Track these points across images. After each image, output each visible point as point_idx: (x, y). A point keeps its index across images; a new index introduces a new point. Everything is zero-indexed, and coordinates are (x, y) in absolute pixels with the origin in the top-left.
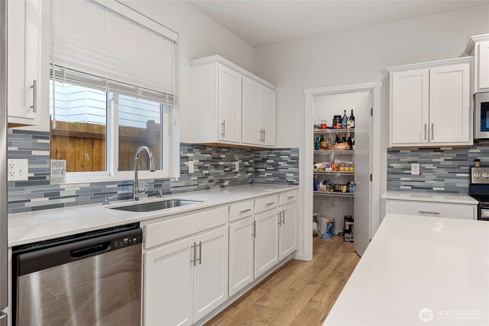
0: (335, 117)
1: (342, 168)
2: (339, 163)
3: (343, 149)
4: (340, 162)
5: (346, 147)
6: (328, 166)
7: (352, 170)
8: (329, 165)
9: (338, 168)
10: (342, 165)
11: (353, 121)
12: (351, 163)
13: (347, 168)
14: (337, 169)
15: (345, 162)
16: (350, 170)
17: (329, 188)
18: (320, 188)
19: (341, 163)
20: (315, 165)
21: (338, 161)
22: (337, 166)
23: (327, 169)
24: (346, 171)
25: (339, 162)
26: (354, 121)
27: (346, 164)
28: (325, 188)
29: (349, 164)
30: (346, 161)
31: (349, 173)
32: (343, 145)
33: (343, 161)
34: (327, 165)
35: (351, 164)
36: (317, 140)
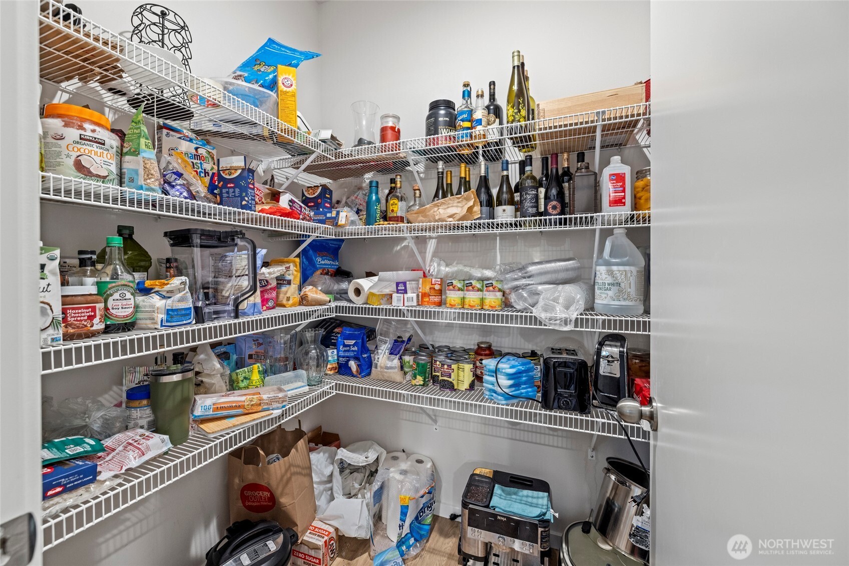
0: (435, 106)
1: (453, 296)
2: (447, 275)
3: (458, 217)
4: (447, 269)
5: (470, 209)
6: (401, 287)
7: (493, 304)
8: (405, 284)
9: (440, 292)
10: (455, 282)
11: (494, 121)
12: (488, 273)
13: (472, 297)
14: (437, 299)
15: (467, 269)
16: (487, 302)
17: (411, 367)
18: (379, 369)
19: (453, 273)
20: (358, 284)
21: (443, 268)
22: (437, 287)
23: (399, 300)
24: (471, 307)
25: (445, 270)
26: (498, 120)
27: (471, 277)
28: (396, 370)
29: (481, 280)
30: (472, 266)
31: (480, 317)
32: (460, 205)
33: (461, 267)
34: (398, 284)
35: (488, 279)
36: (371, 193)
